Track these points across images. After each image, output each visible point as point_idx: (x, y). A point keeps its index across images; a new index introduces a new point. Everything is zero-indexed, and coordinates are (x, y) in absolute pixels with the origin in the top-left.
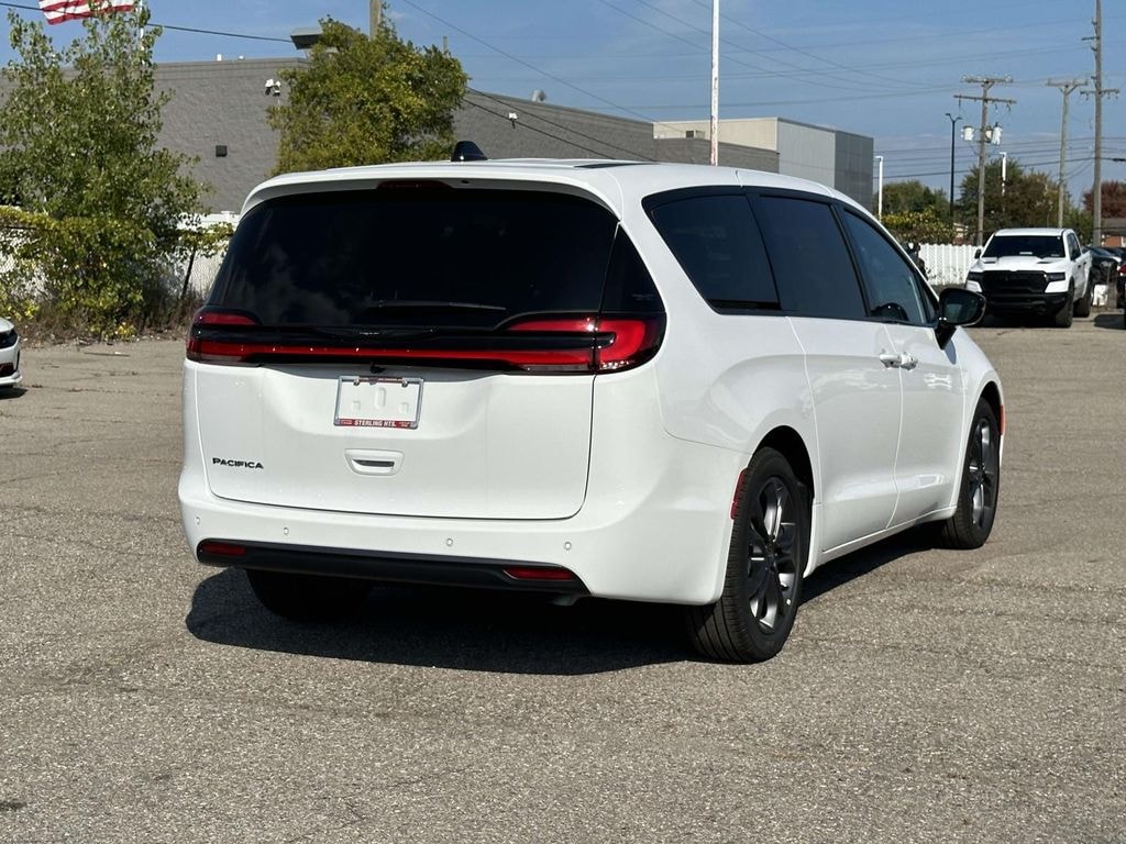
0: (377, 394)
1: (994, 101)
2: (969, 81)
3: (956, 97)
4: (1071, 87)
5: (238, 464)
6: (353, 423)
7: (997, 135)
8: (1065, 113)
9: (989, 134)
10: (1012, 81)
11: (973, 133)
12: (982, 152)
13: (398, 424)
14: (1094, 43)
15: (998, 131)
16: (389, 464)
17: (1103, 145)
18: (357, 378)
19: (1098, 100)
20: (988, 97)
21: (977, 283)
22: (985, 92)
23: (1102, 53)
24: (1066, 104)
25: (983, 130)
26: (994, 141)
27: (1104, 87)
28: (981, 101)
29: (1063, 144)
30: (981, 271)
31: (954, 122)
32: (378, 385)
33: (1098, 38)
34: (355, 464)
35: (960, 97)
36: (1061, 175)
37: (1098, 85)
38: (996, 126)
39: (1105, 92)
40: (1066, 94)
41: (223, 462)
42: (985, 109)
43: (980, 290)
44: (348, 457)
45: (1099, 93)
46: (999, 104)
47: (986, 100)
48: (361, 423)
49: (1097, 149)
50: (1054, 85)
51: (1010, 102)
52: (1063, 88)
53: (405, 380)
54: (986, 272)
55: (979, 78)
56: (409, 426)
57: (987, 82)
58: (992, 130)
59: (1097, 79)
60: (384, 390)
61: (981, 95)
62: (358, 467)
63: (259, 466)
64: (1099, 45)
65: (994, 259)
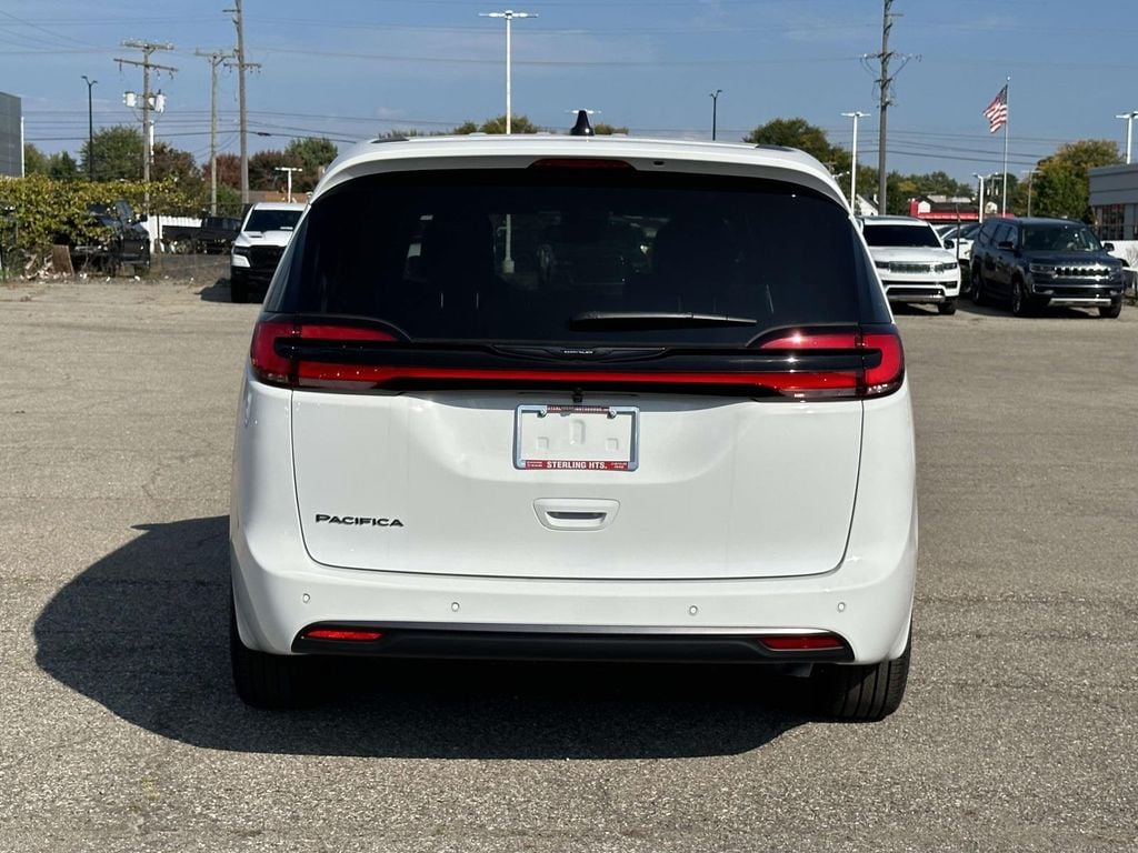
0: (572, 427)
1: (155, 67)
2: (129, 45)
3: (116, 60)
4: (219, 59)
5: (362, 521)
6: (544, 465)
7: (161, 102)
8: (214, 84)
9: (151, 101)
10: (172, 49)
11: (136, 99)
12: (145, 119)
13: (610, 466)
14: (235, 17)
15: (161, 99)
16: (601, 515)
17: (247, 118)
18: (544, 409)
19: (241, 73)
20: (150, 62)
21: (245, 258)
22: (146, 57)
23: (243, 26)
24: (214, 75)
25: (145, 96)
26: (157, 109)
27: (246, 62)
28: (143, 67)
29: (213, 115)
30: (248, 245)
31: (90, 86)
32: (573, 416)
33: (239, 11)
34: (548, 516)
35: (121, 61)
36: (213, 146)
37: (241, 58)
38: (159, 93)
39: (248, 65)
40: (214, 65)
41: (335, 520)
42: (146, 76)
43: (248, 265)
44: (538, 509)
45: (242, 66)
46: (160, 71)
47: (147, 66)
48: (556, 466)
49: (242, 121)
50: (202, 55)
51: (172, 69)
52: (212, 59)
53: (613, 410)
54: (253, 247)
55: (140, 43)
56: (625, 467)
57: (148, 48)
58: (155, 97)
59: (239, 52)
60: (582, 422)
61: (142, 61)
62: (553, 521)
63: (397, 523)
64: (240, 19)
65: (258, 233)
